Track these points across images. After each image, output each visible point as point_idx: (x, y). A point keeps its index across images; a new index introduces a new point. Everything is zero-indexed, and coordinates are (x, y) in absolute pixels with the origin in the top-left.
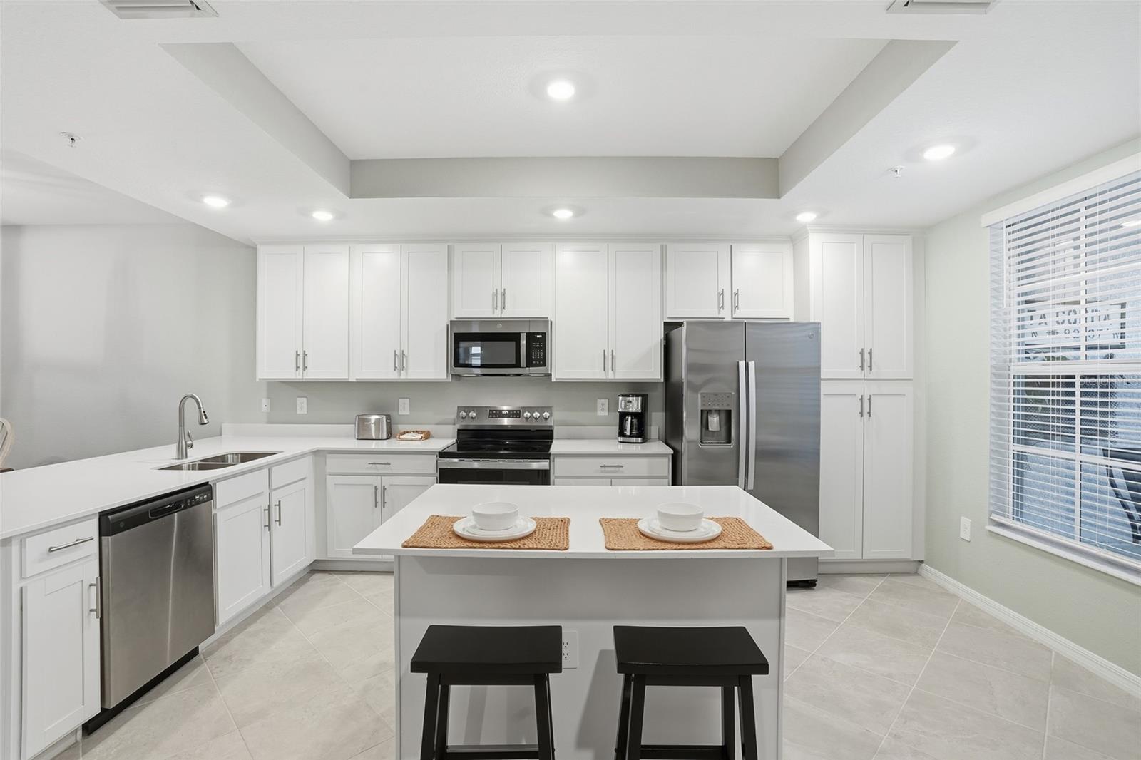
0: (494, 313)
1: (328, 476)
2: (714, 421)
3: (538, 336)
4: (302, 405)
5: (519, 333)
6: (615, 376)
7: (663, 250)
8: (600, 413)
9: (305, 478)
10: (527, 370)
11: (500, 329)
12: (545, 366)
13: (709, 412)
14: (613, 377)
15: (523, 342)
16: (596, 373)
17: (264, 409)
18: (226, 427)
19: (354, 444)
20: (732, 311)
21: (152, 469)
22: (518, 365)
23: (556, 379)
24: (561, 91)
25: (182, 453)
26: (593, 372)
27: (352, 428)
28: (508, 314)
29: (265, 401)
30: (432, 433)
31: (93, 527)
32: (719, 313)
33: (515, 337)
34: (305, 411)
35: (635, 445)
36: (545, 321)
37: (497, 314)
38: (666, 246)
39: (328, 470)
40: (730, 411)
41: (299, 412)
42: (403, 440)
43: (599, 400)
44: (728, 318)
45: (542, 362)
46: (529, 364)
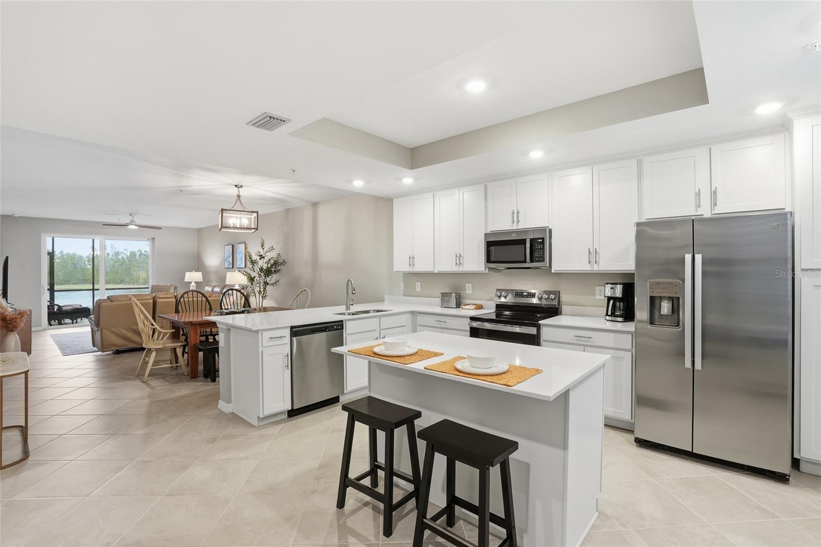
0: (512, 226)
1: (418, 327)
2: (666, 308)
3: (539, 241)
4: (418, 287)
5: (526, 239)
6: (599, 268)
7: (640, 164)
8: (598, 297)
9: (404, 326)
10: (532, 265)
11: (514, 237)
12: (544, 261)
13: (661, 298)
14: (597, 269)
15: (528, 245)
16: (585, 267)
17: (402, 288)
18: (386, 297)
19: (439, 310)
20: (711, 208)
21: (332, 314)
22: (525, 262)
23: (555, 271)
24: (476, 87)
25: (348, 308)
26: (581, 265)
27: (438, 300)
28: (522, 226)
29: (402, 284)
30: (484, 306)
31: (287, 332)
32: (696, 211)
33: (523, 242)
34: (419, 290)
35: (619, 324)
36: (543, 230)
37: (515, 227)
38: (643, 159)
39: (418, 323)
40: (679, 298)
41: (417, 290)
42: (464, 309)
43: (597, 287)
44: (707, 214)
45: (542, 259)
46: (532, 261)
